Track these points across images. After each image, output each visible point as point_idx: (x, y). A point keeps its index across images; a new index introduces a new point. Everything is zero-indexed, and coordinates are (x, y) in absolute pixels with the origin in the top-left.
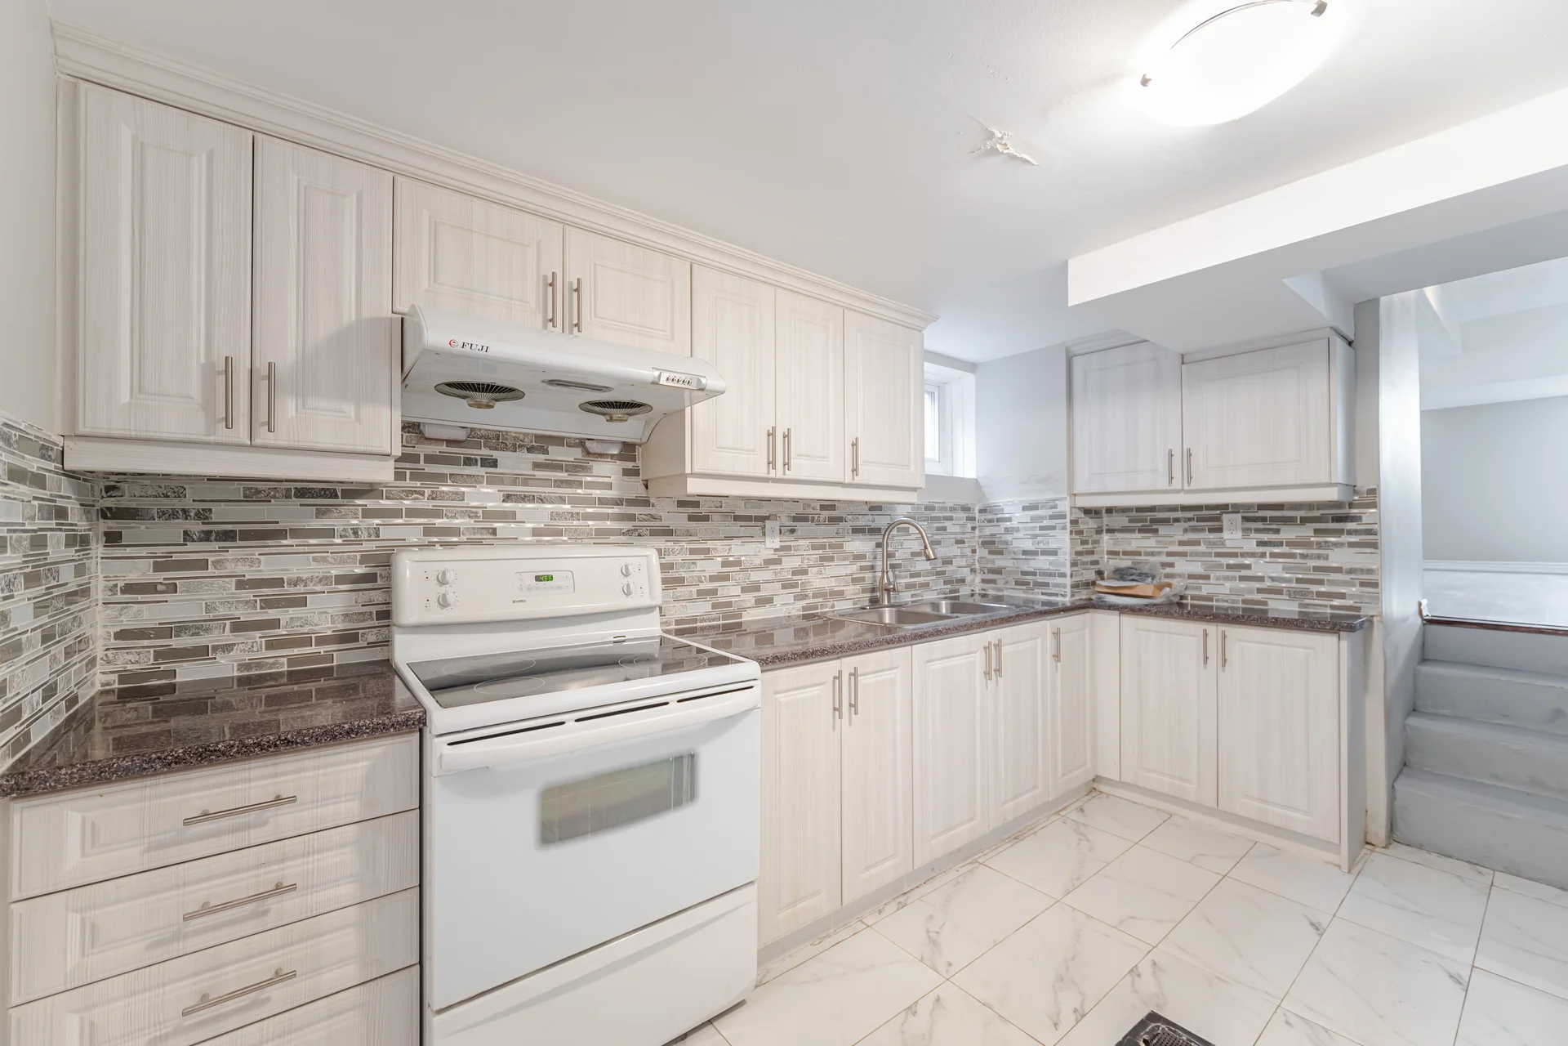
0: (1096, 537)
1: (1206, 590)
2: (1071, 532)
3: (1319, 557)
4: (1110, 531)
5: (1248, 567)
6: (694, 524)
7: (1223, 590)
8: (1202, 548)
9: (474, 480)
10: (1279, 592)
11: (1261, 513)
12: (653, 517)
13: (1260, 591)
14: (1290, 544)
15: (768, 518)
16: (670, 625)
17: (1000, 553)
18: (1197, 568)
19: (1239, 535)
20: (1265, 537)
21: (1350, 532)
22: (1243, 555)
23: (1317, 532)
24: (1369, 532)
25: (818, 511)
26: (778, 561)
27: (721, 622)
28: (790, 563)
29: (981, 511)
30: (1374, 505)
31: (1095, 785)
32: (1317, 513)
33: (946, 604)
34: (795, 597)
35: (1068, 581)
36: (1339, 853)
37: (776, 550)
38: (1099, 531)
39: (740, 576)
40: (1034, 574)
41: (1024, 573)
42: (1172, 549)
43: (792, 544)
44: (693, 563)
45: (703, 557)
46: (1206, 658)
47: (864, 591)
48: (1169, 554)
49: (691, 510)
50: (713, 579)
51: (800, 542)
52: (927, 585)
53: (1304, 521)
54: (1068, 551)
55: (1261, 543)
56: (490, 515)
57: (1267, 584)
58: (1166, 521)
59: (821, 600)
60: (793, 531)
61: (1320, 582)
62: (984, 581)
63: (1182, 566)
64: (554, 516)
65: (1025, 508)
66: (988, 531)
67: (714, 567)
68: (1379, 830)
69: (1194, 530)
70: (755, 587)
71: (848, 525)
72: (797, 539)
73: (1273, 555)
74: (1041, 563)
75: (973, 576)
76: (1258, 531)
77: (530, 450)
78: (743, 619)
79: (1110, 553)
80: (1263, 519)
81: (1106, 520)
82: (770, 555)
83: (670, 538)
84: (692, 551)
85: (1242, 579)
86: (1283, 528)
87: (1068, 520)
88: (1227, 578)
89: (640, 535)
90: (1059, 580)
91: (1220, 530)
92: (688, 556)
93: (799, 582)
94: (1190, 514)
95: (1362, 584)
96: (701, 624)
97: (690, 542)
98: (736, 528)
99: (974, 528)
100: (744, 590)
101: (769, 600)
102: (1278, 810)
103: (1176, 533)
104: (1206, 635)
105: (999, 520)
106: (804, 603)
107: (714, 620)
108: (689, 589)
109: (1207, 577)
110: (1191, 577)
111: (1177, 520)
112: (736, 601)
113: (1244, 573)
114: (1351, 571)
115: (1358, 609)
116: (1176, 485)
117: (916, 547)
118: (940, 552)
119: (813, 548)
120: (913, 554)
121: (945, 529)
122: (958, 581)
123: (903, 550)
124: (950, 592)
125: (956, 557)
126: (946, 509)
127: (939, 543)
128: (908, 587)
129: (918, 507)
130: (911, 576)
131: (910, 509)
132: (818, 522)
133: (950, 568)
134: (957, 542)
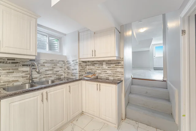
0: (86, 66)
1: (101, 76)
2: (79, 66)
3: (116, 70)
4: (88, 65)
5: (106, 71)
7: (103, 75)
8: (100, 68)
10: (110, 76)
11: (108, 62)
13: (108, 76)
14: (112, 67)
17: (69, 69)
18: (100, 72)
19: (105, 66)
20: (109, 66)
21: (120, 65)
22: (106, 69)
23: (116, 65)
24: (122, 65)
25: (7, 60)
29: (67, 62)
30: (123, 61)
31: (83, 112)
32: (115, 62)
35: (78, 75)
36: (116, 125)
38: (86, 65)
40: (73, 73)
41: (72, 73)
42: (96, 68)
46: (97, 89)
47: (27, 79)
48: (96, 69)
52: (51, 76)
53: (114, 63)
54: (78, 69)
55: (108, 67)
57: (109, 74)
58: (96, 64)
61: (116, 74)
62: (67, 75)
63: (98, 71)
65: (72, 61)
66: (68, 65)
68: (124, 117)
69: (99, 65)
71: (21, 64)
73: (110, 69)
74: (75, 71)
75: (65, 74)
76: (108, 65)
79: (88, 69)
80: (108, 63)
81: (88, 63)
85: (106, 73)
86: (111, 65)
87: (78, 63)
88: (104, 74)
90: (77, 75)
91: (103, 65)
94: (99, 62)
95: (121, 74)
99: (65, 65)
102: (108, 118)
103: (97, 65)
104: (97, 85)
105: (69, 63)
109: (101, 73)
110: (99, 73)
111: (97, 63)
113: (106, 72)
114: (120, 72)
115: (121, 79)
116: (94, 57)
117: (47, 69)
118: (55, 70)
119: (3, 70)
120: (46, 70)
121: (57, 65)
122: (60, 75)
123: (43, 70)
124: (58, 77)
125: (60, 70)
126: (57, 61)
127: (55, 68)
128: (44, 77)
129: (48, 60)
130: (45, 75)
131: (45, 61)
132: (6, 63)
133: (58, 73)
134: (60, 67)
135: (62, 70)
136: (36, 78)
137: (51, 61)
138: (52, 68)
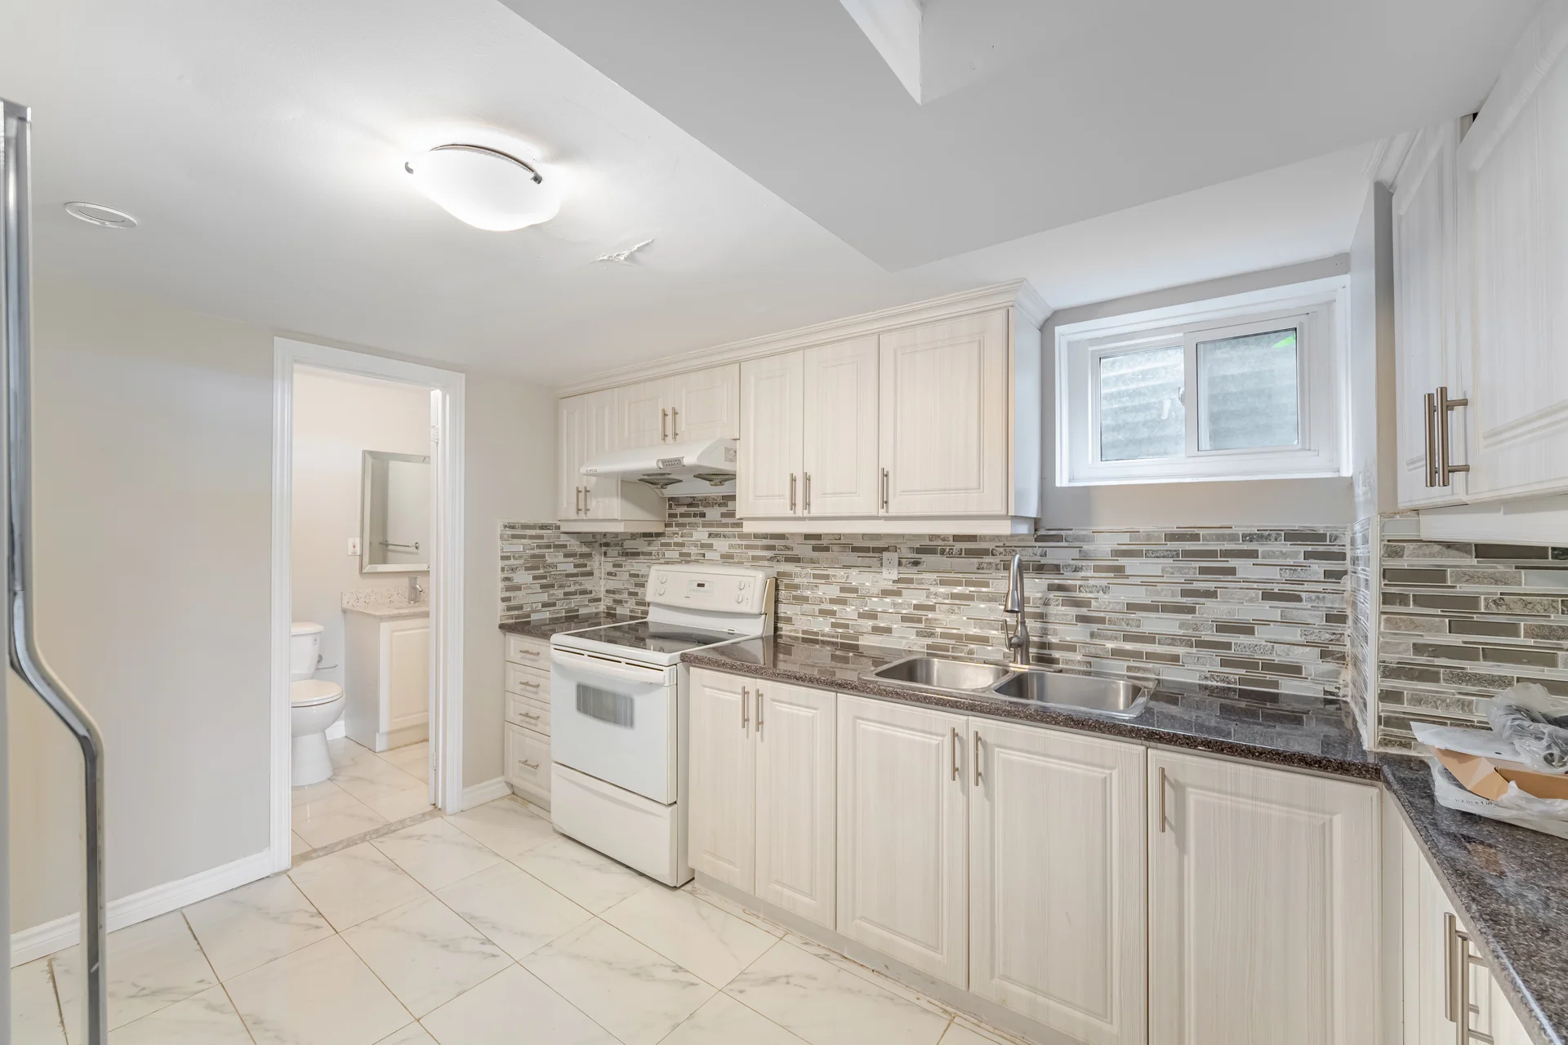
6: (816, 554)
9: (694, 525)
12: (787, 548)
15: (886, 549)
16: (798, 633)
25: (951, 543)
26: (898, 593)
27: (839, 640)
28: (913, 597)
29: (1351, 542)
33: (1127, 687)
34: (917, 632)
37: (894, 582)
39: (858, 602)
43: (914, 576)
44: (816, 586)
45: (823, 581)
49: (814, 542)
50: (832, 601)
51: (925, 576)
56: (703, 546)
59: (953, 642)
60: (916, 563)
64: (731, 546)
67: (834, 591)
70: (872, 616)
71: (997, 559)
72: (920, 572)
75: (1331, 667)
77: (720, 505)
78: (859, 643)
82: (890, 586)
83: (798, 564)
84: (815, 576)
89: (778, 561)
92: (812, 580)
93: (924, 617)
96: (822, 638)
97: (815, 568)
98: (853, 558)
100: (861, 616)
101: (888, 630)
106: (930, 641)
107: (833, 637)
108: (813, 607)
112: (853, 625)
117: (1141, 596)
118: (1214, 610)
119: (943, 583)
120: (1132, 607)
121: (1232, 571)
122: (1269, 666)
123: (1109, 598)
124: (1242, 681)
125: (1266, 623)
126: (1233, 538)
127: (1211, 594)
128: (1117, 653)
129: (1149, 536)
130: (1128, 638)
131: (1126, 538)
132: (951, 555)
133: (1243, 639)
134: (1268, 596)
135: (1286, 622)
136: (1071, 648)
137: (1171, 537)
138: (1185, 593)
